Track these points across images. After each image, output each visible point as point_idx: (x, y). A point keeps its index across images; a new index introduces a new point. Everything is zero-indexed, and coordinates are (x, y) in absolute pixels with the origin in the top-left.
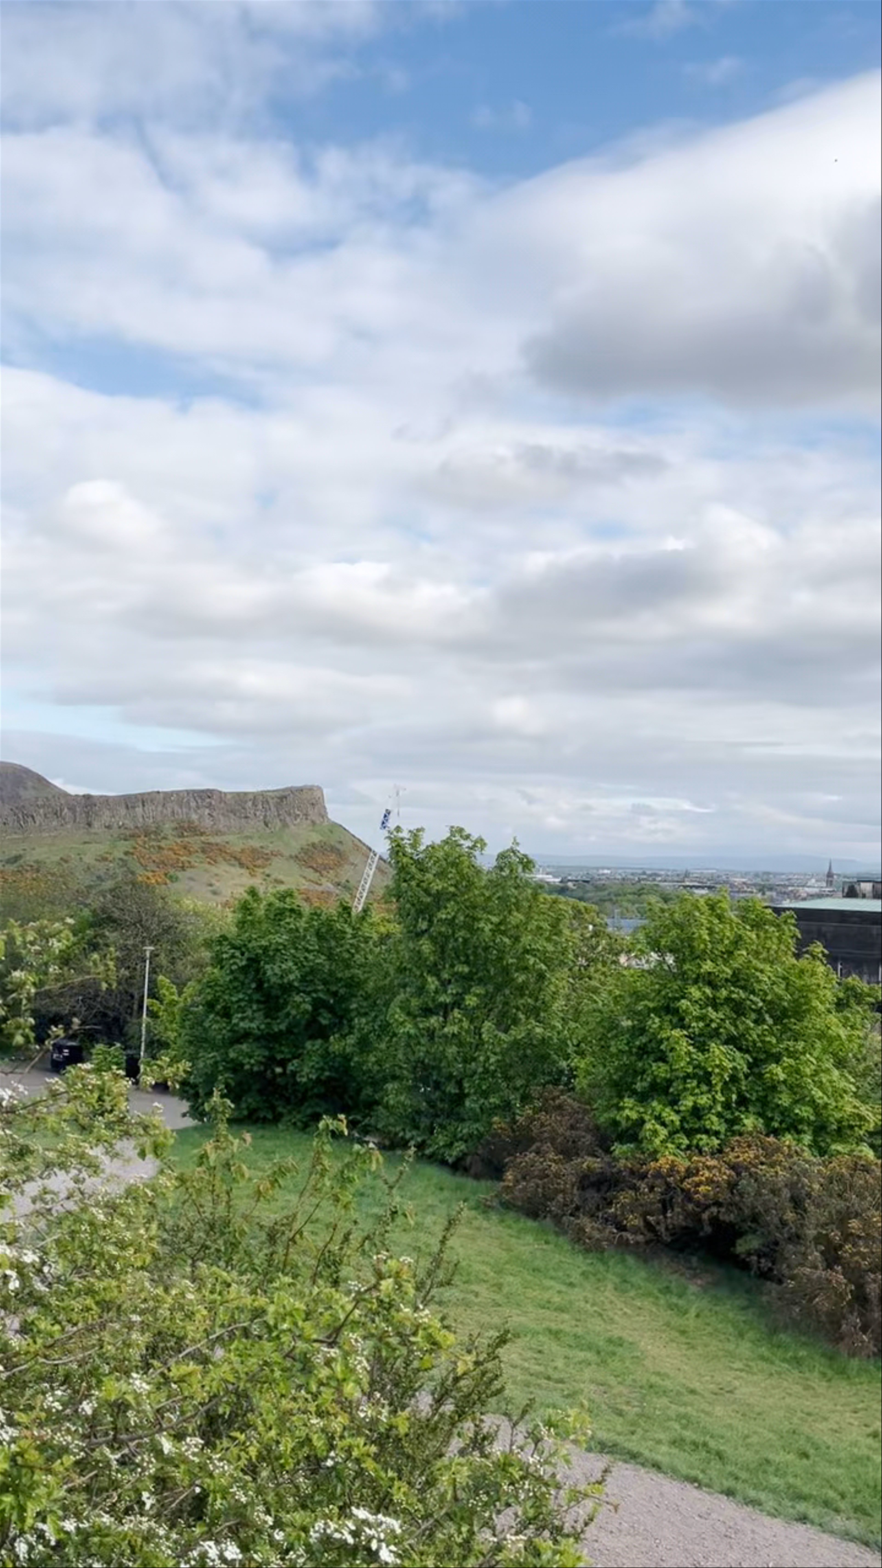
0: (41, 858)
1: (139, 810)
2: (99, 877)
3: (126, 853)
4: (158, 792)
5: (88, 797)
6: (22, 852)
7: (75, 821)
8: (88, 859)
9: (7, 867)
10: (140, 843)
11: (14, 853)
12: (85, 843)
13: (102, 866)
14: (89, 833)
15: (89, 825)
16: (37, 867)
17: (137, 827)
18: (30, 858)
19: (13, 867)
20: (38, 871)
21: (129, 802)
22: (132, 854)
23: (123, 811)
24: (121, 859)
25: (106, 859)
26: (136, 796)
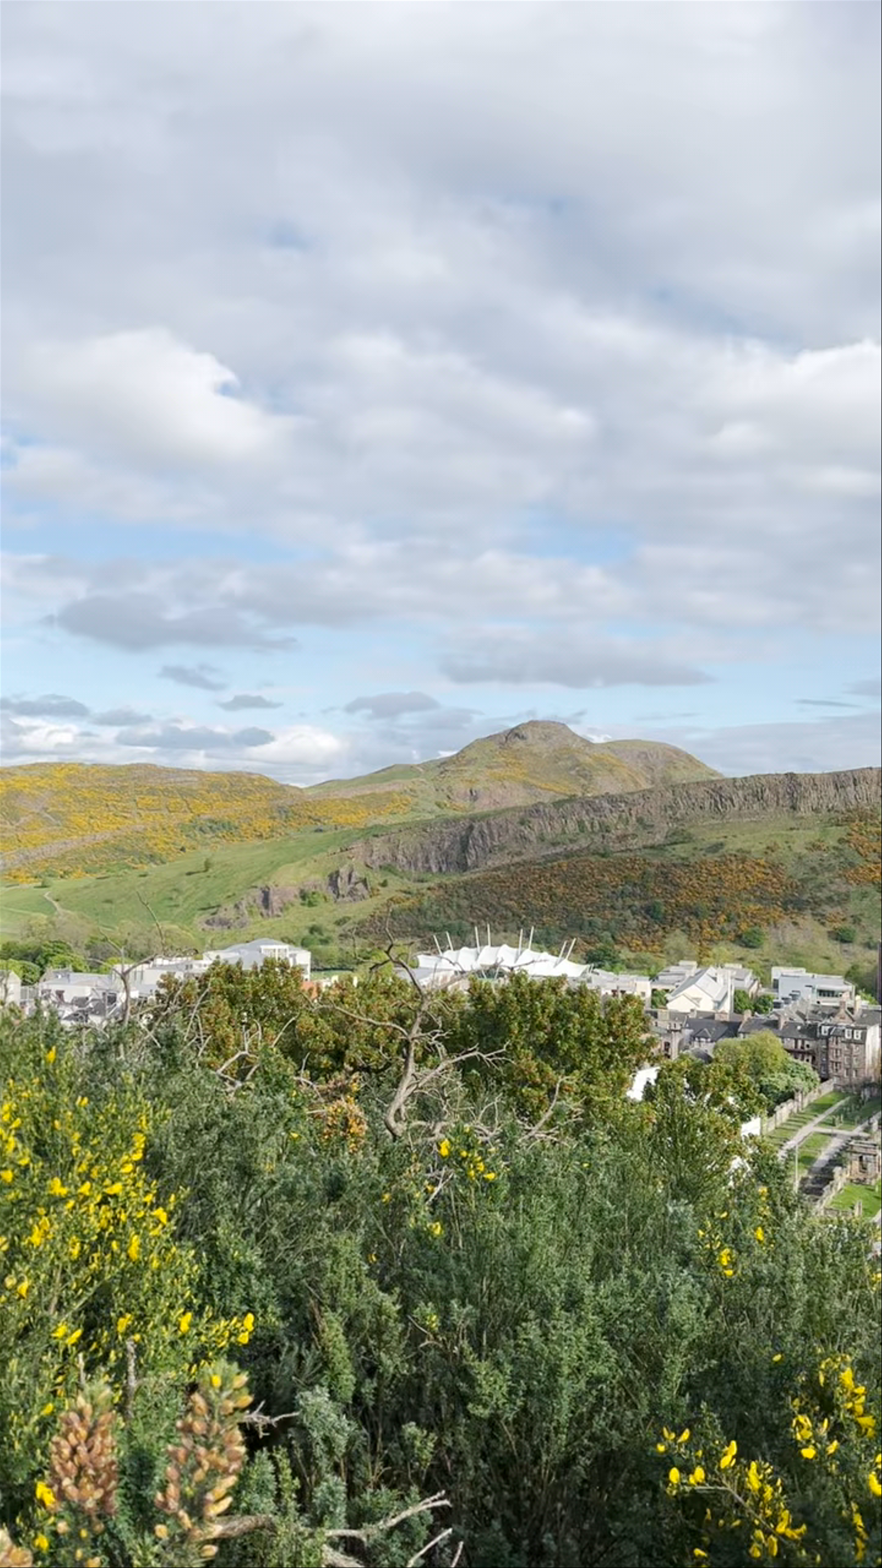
0: (746, 846)
1: (850, 789)
2: (813, 869)
3: (840, 841)
4: (871, 768)
5: (791, 776)
6: (722, 840)
7: (778, 804)
8: (799, 847)
9: (709, 855)
10: (856, 828)
11: (714, 841)
12: (792, 829)
13: (815, 856)
14: (794, 818)
15: (794, 808)
16: (742, 856)
17: (849, 811)
18: (733, 845)
19: (716, 857)
20: (744, 861)
21: (839, 781)
22: (848, 842)
23: (832, 791)
24: (834, 848)
25: (819, 848)
26: (845, 774)
